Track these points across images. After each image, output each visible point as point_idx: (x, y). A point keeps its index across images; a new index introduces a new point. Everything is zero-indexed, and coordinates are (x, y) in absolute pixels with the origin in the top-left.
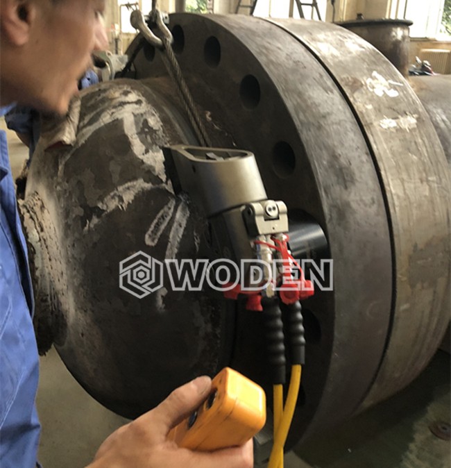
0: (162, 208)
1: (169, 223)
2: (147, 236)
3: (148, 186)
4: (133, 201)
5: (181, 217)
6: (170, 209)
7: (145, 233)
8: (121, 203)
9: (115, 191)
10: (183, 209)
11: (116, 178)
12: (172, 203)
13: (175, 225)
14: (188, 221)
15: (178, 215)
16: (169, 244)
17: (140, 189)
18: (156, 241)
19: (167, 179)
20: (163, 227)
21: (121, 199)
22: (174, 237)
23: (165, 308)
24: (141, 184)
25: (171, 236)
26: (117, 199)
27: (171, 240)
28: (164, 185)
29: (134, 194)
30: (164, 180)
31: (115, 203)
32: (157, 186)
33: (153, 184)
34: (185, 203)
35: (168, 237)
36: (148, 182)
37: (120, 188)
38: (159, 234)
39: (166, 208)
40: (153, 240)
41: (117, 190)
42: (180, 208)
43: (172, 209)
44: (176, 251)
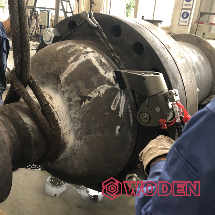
0: (116, 95)
1: (119, 101)
2: (112, 106)
3: (110, 87)
4: (104, 93)
5: (123, 98)
6: (119, 95)
7: (111, 105)
8: (99, 94)
9: (96, 89)
10: (123, 95)
11: (95, 84)
12: (119, 93)
13: (122, 101)
14: (125, 100)
15: (122, 97)
16: (120, 109)
17: (107, 88)
18: (115, 108)
19: (116, 84)
20: (117, 103)
21: (99, 92)
23: (119, 134)
24: (107, 86)
25: (121, 106)
26: (97, 92)
28: (115, 86)
29: (105, 90)
30: (115, 84)
31: (96, 94)
32: (113, 86)
33: (111, 86)
34: (124, 93)
35: (120, 106)
36: (109, 85)
37: (98, 88)
38: (116, 105)
39: (117, 95)
40: (114, 108)
41: (97, 89)
42: (122, 95)
43: (120, 95)
44: (123, 111)
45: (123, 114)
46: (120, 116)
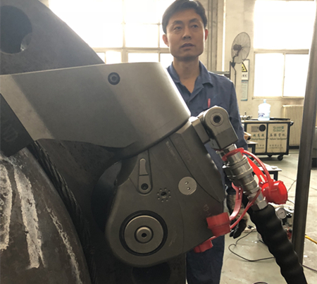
1: (13, 202)
5: (24, 190)
12: (4, 172)
13: (23, 203)
14: (34, 194)
15: (19, 187)
16: (28, 236)
18: (7, 238)
20: (8, 213)
22: (29, 222)
25: (26, 224)
27: (27, 229)
38: (7, 225)
42: (16, 177)
43: (8, 181)
44: (39, 242)
45: (43, 254)
46: (34, 264)
